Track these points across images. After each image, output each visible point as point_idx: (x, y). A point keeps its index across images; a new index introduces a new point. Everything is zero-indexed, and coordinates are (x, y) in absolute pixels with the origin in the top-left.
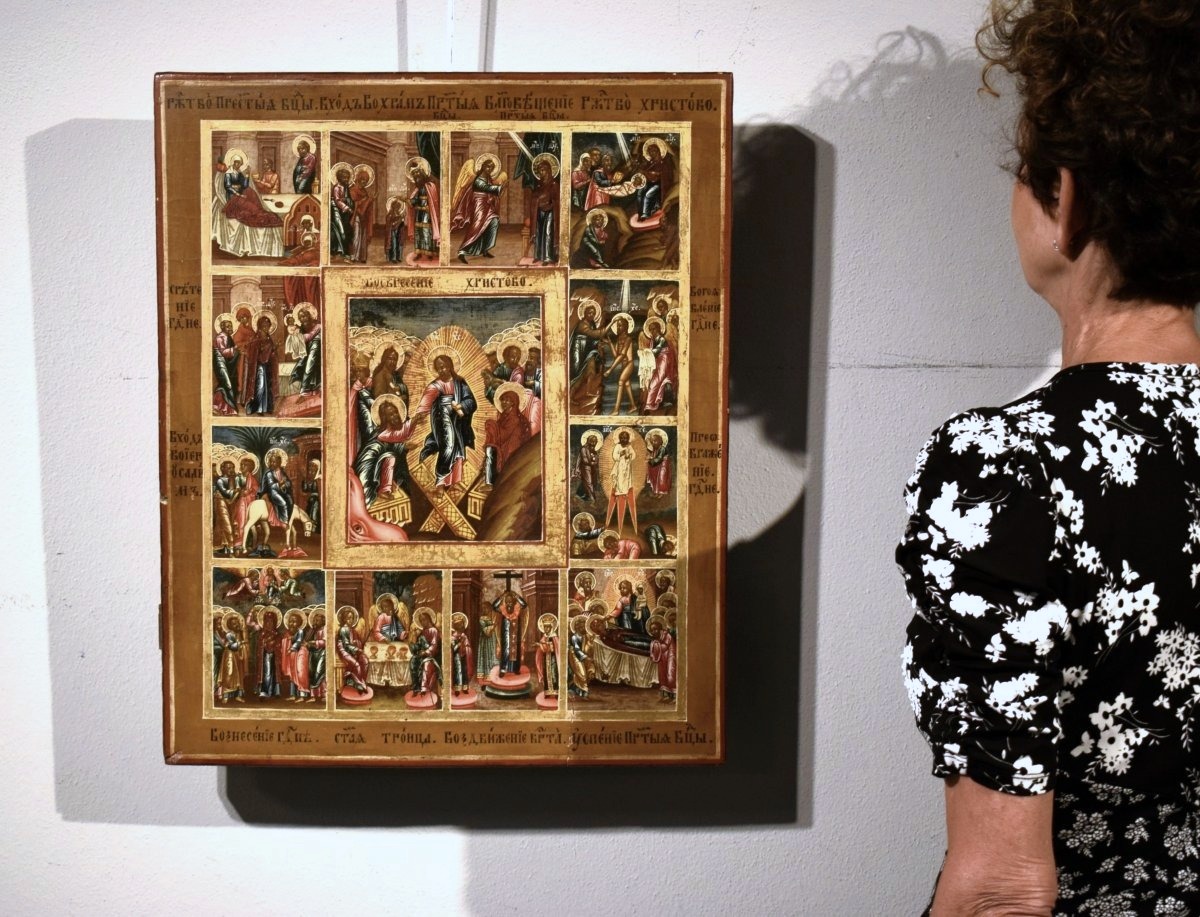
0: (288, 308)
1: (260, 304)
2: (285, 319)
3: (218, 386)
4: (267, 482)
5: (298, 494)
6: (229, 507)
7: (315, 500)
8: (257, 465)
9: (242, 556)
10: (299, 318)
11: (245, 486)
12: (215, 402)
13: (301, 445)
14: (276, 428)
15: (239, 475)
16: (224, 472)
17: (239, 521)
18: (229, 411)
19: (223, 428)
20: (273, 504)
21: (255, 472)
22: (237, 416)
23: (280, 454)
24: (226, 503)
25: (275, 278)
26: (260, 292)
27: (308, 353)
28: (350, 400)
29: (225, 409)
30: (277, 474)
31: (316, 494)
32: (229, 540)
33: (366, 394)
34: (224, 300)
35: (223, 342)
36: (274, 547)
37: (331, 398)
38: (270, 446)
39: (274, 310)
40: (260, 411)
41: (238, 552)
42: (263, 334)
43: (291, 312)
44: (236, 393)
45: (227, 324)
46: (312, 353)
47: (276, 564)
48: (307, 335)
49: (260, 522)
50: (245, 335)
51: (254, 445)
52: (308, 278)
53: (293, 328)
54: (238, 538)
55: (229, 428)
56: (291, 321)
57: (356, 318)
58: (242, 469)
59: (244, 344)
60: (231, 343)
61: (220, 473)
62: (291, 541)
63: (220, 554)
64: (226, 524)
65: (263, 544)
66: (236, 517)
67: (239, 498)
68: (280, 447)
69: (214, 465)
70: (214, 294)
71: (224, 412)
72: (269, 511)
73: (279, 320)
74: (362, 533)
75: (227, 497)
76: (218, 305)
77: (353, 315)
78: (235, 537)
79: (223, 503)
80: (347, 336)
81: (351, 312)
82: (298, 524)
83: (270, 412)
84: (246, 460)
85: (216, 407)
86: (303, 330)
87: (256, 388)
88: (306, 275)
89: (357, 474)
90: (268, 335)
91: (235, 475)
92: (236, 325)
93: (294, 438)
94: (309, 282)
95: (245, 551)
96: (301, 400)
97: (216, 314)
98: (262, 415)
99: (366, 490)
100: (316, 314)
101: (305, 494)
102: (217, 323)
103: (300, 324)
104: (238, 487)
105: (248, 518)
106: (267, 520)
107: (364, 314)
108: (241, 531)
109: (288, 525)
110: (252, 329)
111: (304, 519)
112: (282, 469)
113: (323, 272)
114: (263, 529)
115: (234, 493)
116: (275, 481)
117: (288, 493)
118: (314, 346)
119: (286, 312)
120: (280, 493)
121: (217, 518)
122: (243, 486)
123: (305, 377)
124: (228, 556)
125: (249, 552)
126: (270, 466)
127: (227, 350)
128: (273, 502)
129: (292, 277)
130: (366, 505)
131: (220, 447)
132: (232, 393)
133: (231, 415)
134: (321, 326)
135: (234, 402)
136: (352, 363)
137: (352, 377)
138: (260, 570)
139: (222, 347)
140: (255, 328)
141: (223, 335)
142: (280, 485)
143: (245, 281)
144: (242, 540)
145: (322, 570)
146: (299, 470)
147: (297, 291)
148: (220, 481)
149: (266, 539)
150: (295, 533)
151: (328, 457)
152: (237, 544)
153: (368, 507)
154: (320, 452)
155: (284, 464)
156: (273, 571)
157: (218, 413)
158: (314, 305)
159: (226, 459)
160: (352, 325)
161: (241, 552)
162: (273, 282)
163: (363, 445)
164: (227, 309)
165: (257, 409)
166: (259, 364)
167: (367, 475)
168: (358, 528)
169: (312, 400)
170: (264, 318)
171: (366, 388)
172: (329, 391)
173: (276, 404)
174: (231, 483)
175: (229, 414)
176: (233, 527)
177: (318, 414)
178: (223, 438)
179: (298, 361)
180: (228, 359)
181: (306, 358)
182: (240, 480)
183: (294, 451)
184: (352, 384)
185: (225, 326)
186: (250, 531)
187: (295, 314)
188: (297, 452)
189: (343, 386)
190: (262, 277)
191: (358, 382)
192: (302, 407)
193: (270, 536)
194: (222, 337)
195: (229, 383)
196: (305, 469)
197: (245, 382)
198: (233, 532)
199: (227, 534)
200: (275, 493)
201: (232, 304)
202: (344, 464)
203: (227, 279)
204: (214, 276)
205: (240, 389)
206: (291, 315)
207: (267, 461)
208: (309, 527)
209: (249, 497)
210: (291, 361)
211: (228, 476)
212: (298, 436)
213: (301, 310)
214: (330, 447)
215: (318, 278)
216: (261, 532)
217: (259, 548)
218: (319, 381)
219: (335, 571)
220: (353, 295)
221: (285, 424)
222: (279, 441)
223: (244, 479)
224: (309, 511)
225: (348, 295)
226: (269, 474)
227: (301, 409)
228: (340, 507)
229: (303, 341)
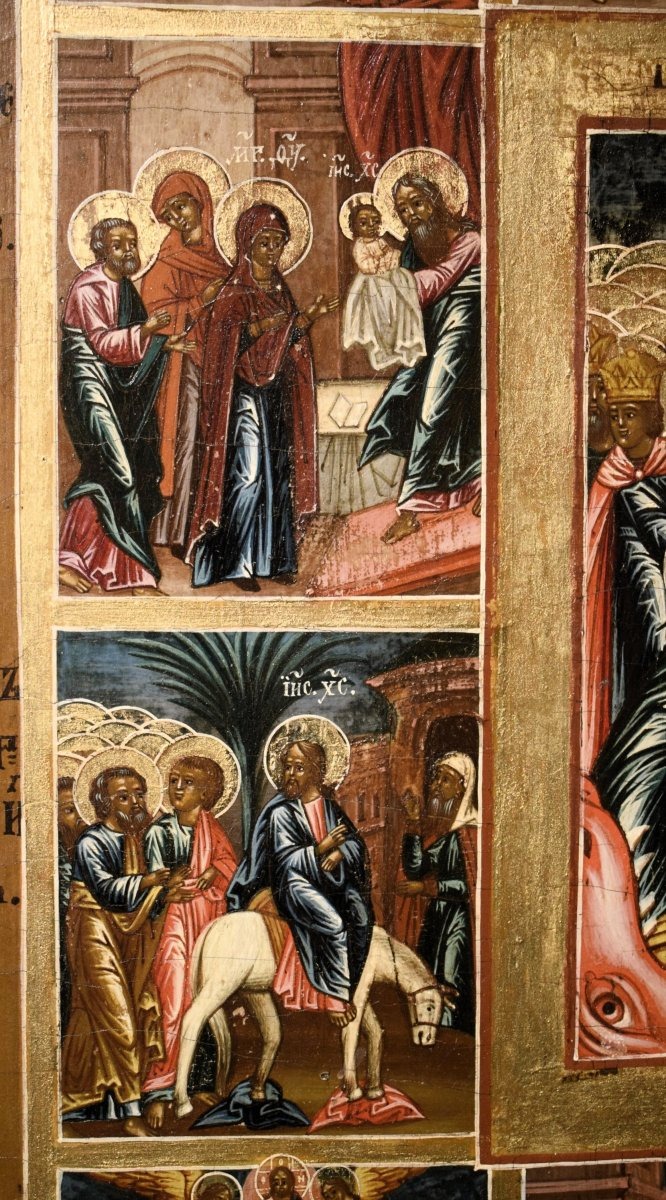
0: (356, 168)
1: (245, 153)
2: (345, 211)
3: (84, 477)
4: (269, 843)
5: (390, 886)
6: (122, 944)
7: (451, 908)
8: (234, 783)
9: (173, 1124)
10: (400, 210)
11: (186, 859)
12: (70, 541)
13: (400, 698)
14: (307, 636)
15: (163, 820)
16: (103, 812)
17: (162, 997)
18: (121, 574)
19: (98, 640)
20: (292, 925)
21: (222, 809)
22: (154, 590)
23: (323, 735)
24: (113, 927)
25: (304, 52)
26: (248, 105)
27: (432, 344)
28: (589, 522)
29: (110, 567)
30: (311, 810)
31: (456, 884)
32: (123, 1071)
33: (645, 502)
34: (103, 136)
35: (102, 308)
36: (295, 1091)
37: (519, 516)
38: (284, 705)
39: (301, 177)
40: (245, 570)
41: (159, 1111)
42: (259, 271)
43: (368, 185)
44: (152, 501)
45: (116, 233)
46: (447, 343)
47: (304, 1149)
48: (428, 277)
49: (241, 997)
50: (185, 275)
51: (222, 705)
52: (435, 50)
53: (375, 246)
54: (156, 1060)
55: (123, 641)
56: (365, 222)
57: (616, 210)
58: (173, 796)
59: (183, 308)
60: (132, 309)
61: (88, 817)
62: (362, 1065)
63: (90, 1120)
64: (112, 1008)
65: (254, 1081)
66: (151, 977)
67: (160, 906)
68: (323, 710)
69: (66, 784)
70: (65, 114)
71: (102, 579)
72: (278, 953)
73: (319, 218)
74: (626, 1022)
75: (114, 903)
76: (83, 157)
77: (602, 199)
78: (147, 1054)
79: (99, 928)
80: (579, 277)
81: (597, 188)
82: (390, 999)
83: (284, 571)
84: (188, 762)
85: (73, 559)
86: (414, 256)
87: (231, 483)
88: (426, 41)
89: (612, 805)
90: (276, 274)
91: (148, 823)
92: (152, 238)
93: (378, 672)
94: (440, 71)
95: (186, 1109)
96: (404, 527)
97: (71, 193)
98: (251, 585)
99: (640, 862)
100: (465, 195)
101: (415, 885)
102: (79, 229)
103: (399, 233)
104: (158, 865)
105: (199, 985)
106: (270, 990)
107: (641, 197)
108: (170, 1035)
109: (349, 1005)
110: (214, 254)
111: (413, 980)
112: (327, 793)
113: (491, 30)
114: (255, 1022)
115: (144, 891)
116: (302, 838)
117: (350, 881)
118: (456, 318)
119: (347, 187)
120: (320, 884)
121: (80, 986)
122: (177, 861)
123: (420, 439)
124: (119, 1129)
125: (201, 1111)
126: (283, 785)
127: (118, 337)
128: (293, 917)
129: (371, 48)
130: (640, 920)
131: (89, 712)
132: (134, 504)
133: (132, 591)
134: (482, 241)
135: (145, 541)
136: (599, 385)
137: (595, 435)
138: (242, 1175)
139: (97, 323)
140: (228, 250)
141: (99, 275)
142: (319, 857)
143: (190, 63)
144: (175, 1068)
145: (478, 1166)
146: (391, 795)
147: (392, 102)
148: (88, 845)
149: (268, 1057)
150: (376, 1032)
151: (500, 744)
152: (157, 1083)
153: (648, 927)
154: (472, 723)
155: (336, 772)
156: (291, 1177)
157: (85, 581)
158: (455, 155)
159: (113, 761)
160: (599, 235)
161: (170, 1114)
162: (298, 66)
163: (634, 695)
164: (117, 175)
165: (234, 566)
166: (242, 387)
167: (647, 808)
168: (611, 1003)
169: (445, 527)
170: (264, 208)
171: (646, 479)
172: (510, 495)
173: (309, 545)
174: (133, 850)
175: (122, 584)
176: (140, 1018)
177: (464, 581)
178: (99, 677)
179: (391, 375)
180: (118, 369)
181: (425, 365)
182: (168, 839)
183: (372, 722)
184: (595, 466)
185: (111, 242)
186: (206, 1034)
187: (382, 195)
188: (388, 728)
189: (559, 471)
190: (256, 48)
191: (619, 457)
192: (407, 554)
193: (280, 1049)
194: (94, 285)
195: (123, 462)
196: (416, 791)
197: (188, 462)
198: (140, 1037)
199: (116, 1044)
200: (301, 887)
201: (136, 154)
202: (562, 771)
203: (115, 53)
204: (63, 43)
205: (166, 489)
206: (365, 199)
207: (270, 765)
208: (429, 1009)
209: (200, 903)
210: (365, 374)
211: (121, 824)
212: (389, 667)
213: (408, 179)
214: (512, 706)
215: (472, 52)
216: (247, 1036)
217: (241, 1095)
218: (470, 453)
219: (523, 1168)
220: (601, 122)
221: (339, 619)
222: (317, 686)
223: (181, 837)
224: (428, 950)
225: (585, 122)
226: (281, 814)
227: (404, 563)
228: (543, 929)
229: (414, 301)
